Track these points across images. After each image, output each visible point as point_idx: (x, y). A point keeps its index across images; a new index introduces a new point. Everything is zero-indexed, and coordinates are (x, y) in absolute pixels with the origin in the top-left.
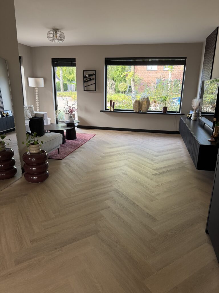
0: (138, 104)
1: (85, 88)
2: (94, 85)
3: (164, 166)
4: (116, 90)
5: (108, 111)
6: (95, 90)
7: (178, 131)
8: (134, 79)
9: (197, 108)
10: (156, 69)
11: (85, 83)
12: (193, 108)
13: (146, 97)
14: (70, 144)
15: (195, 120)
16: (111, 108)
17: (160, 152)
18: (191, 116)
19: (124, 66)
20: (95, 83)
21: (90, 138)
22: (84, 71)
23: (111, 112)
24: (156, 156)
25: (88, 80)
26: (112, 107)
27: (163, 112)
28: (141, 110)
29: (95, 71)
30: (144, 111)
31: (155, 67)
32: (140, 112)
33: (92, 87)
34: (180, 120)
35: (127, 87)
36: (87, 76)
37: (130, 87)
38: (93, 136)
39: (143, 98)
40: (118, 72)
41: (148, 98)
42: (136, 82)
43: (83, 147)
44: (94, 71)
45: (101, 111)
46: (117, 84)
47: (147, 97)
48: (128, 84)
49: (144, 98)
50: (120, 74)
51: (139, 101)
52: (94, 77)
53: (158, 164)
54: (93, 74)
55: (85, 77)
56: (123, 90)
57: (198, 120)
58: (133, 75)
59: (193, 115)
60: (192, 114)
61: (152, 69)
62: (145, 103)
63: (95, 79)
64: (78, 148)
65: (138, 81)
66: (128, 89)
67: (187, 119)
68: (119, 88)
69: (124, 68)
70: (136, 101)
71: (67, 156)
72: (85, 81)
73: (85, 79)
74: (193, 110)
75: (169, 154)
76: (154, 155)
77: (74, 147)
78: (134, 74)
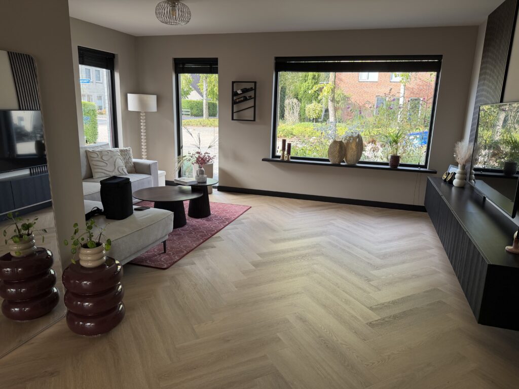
0: (338, 147)
1: (234, 114)
2: (253, 109)
3: (393, 299)
4: (300, 116)
5: (279, 159)
6: (253, 119)
7: (423, 205)
8: (333, 98)
9: (467, 161)
10: (376, 80)
11: (234, 106)
12: (458, 161)
13: (355, 135)
14: (194, 229)
15: (461, 188)
16: (283, 153)
17: (384, 256)
18: (453, 178)
19: (316, 74)
20: (254, 106)
21: (237, 215)
22: (233, 83)
23: (283, 161)
24: (377, 268)
25: (240, 100)
26: (286, 153)
27: (391, 166)
28: (344, 159)
29: (255, 83)
30: (351, 163)
31: (374, 76)
32: (342, 164)
33: (249, 114)
34: (427, 183)
35: (321, 111)
36: (239, 92)
37: (327, 111)
38: (245, 209)
39: (350, 137)
40: (305, 85)
41: (359, 137)
42: (338, 102)
43: (219, 237)
44: (253, 84)
45: (263, 160)
46: (303, 105)
47: (359, 135)
48: (323, 106)
49: (352, 136)
50: (310, 87)
51: (341, 142)
52: (252, 93)
53: (380, 290)
54: (251, 89)
55: (235, 94)
56: (314, 116)
57: (467, 186)
58: (332, 91)
59: (456, 176)
60: (455, 174)
61: (368, 79)
62: (353, 146)
63: (255, 98)
64: (208, 238)
65: (342, 100)
66: (323, 114)
67: (442, 184)
68: (307, 112)
69: (317, 76)
70: (335, 142)
71: (180, 259)
72: (234, 103)
73: (235, 98)
74: (456, 164)
75: (404, 262)
76: (371, 264)
77: (200, 235)
78: (334, 88)
